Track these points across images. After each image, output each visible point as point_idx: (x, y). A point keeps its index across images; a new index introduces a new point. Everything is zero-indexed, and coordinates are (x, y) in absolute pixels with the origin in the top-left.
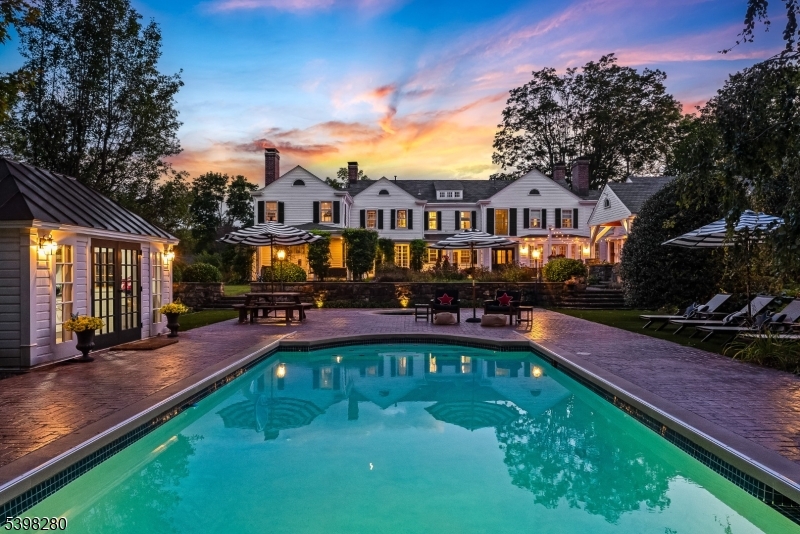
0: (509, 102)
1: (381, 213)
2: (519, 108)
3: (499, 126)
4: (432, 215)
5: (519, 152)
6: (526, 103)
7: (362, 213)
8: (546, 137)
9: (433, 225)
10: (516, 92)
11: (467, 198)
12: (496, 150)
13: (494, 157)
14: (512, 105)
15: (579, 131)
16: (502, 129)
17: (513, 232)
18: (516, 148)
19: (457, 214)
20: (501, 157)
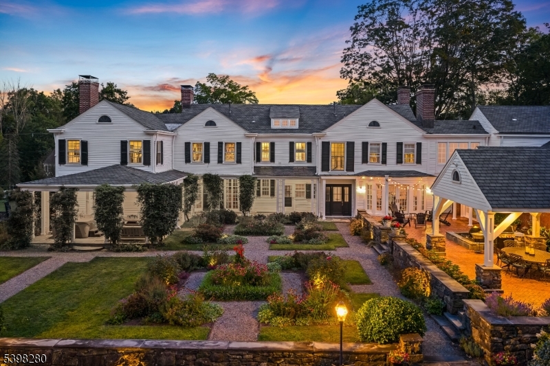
0: (356, 18)
1: (207, 145)
2: (367, 24)
3: (347, 42)
4: (265, 145)
5: (366, 68)
6: (374, 19)
7: (187, 145)
8: (393, 54)
9: (265, 156)
10: (363, 8)
11: (303, 128)
12: (343, 65)
13: (342, 72)
14: (360, 21)
15: (426, 49)
16: (349, 45)
17: (350, 167)
18: (364, 64)
19: (292, 145)
20: (348, 72)
